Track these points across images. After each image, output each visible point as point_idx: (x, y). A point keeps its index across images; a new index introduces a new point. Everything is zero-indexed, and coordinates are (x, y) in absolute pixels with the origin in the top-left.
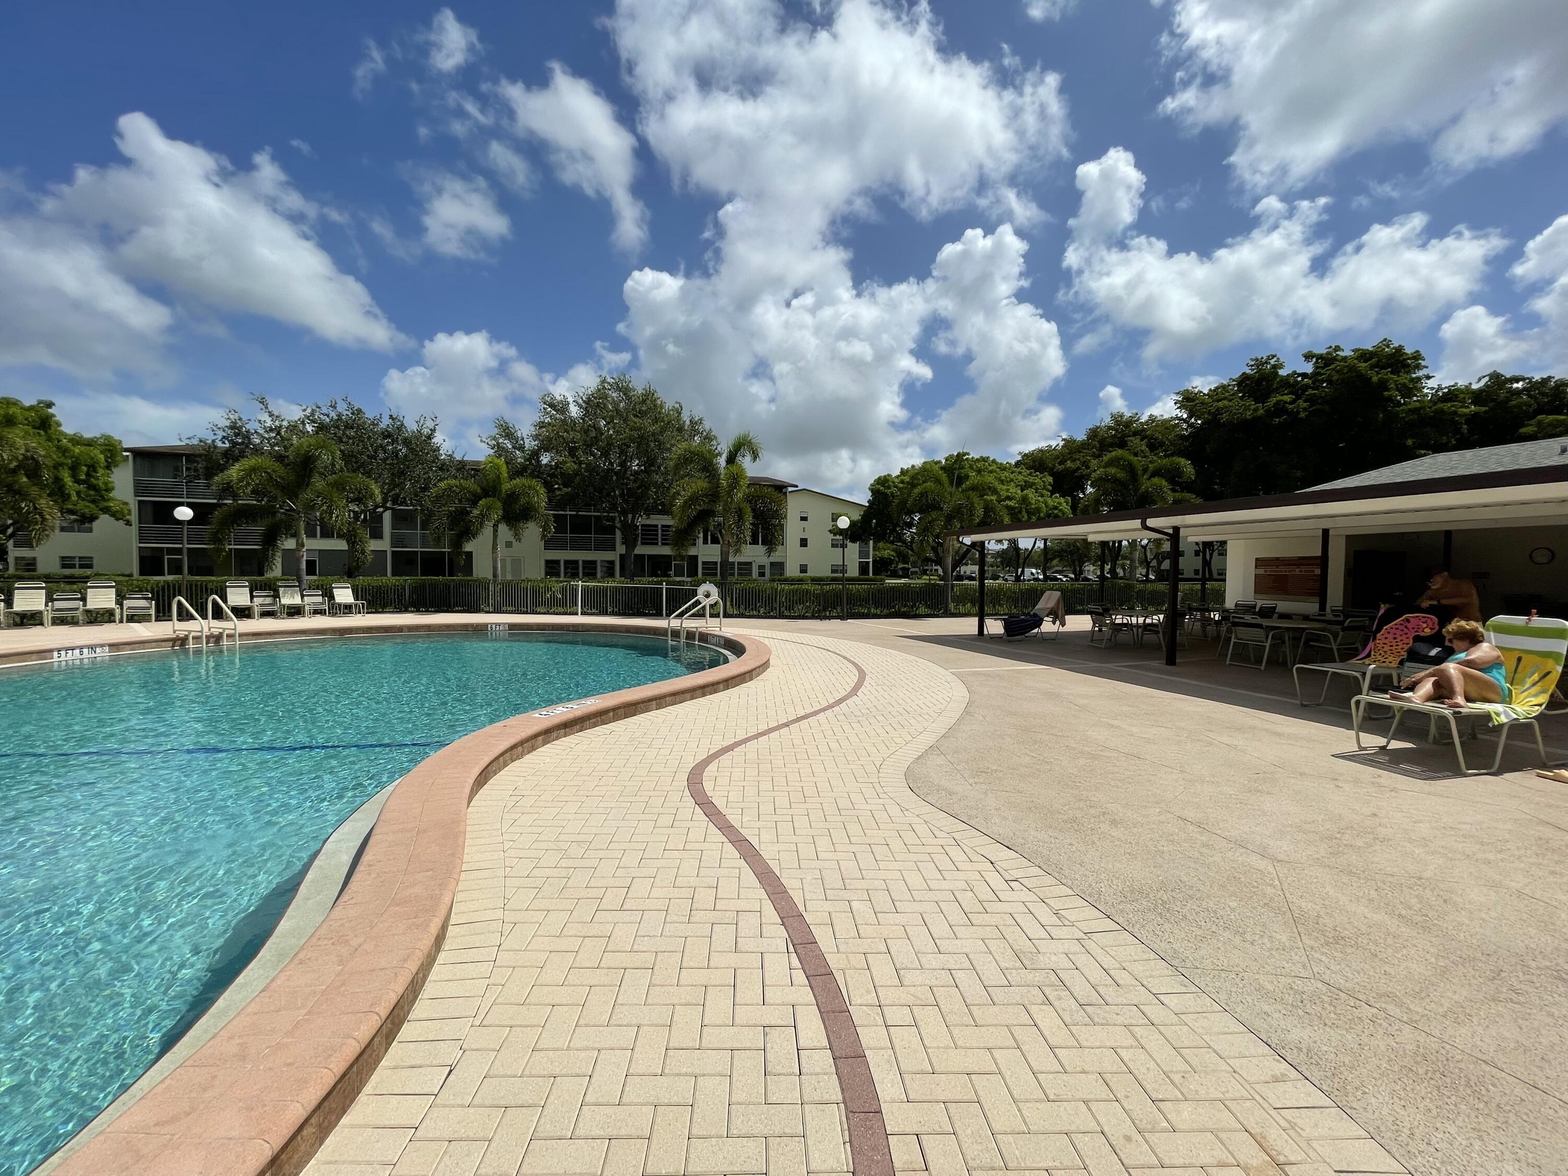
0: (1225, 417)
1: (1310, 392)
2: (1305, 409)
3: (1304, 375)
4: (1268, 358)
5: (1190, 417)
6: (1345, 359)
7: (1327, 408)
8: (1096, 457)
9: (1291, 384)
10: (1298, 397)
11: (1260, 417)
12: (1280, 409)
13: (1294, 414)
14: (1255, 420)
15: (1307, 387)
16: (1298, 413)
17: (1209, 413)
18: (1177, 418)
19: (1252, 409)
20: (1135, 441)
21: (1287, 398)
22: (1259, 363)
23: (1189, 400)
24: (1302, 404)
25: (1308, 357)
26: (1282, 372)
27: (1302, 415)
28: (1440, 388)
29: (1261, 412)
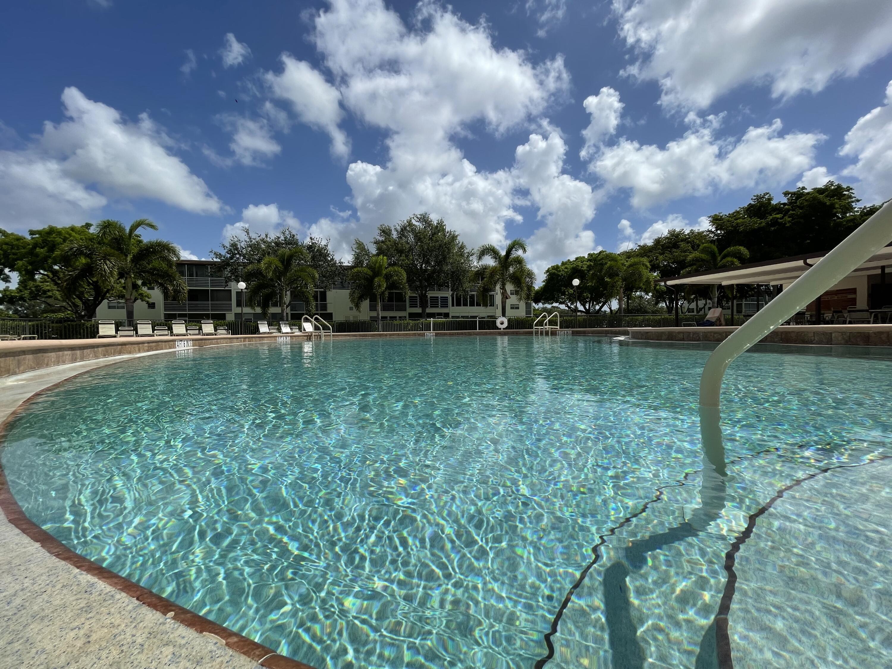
0: (741, 229)
1: (791, 212)
2: (789, 222)
3: (784, 204)
4: (765, 195)
5: (717, 230)
6: (808, 193)
7: (802, 220)
8: (661, 254)
9: (778, 209)
10: (785, 215)
11: (763, 227)
12: (775, 222)
13: (783, 225)
14: (760, 229)
15: (788, 210)
16: (785, 224)
17: (732, 226)
18: (708, 231)
19: (757, 223)
20: (682, 245)
21: (778, 216)
22: (759, 198)
23: (716, 220)
24: (787, 219)
25: (786, 194)
26: (774, 202)
27: (788, 225)
28: (865, 208)
29: (763, 224)
